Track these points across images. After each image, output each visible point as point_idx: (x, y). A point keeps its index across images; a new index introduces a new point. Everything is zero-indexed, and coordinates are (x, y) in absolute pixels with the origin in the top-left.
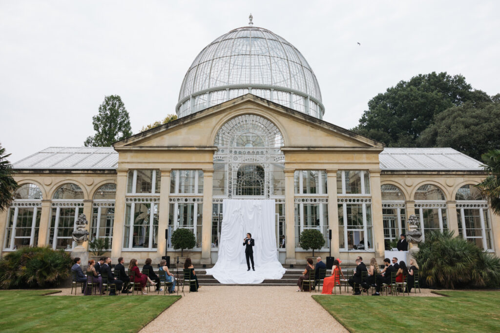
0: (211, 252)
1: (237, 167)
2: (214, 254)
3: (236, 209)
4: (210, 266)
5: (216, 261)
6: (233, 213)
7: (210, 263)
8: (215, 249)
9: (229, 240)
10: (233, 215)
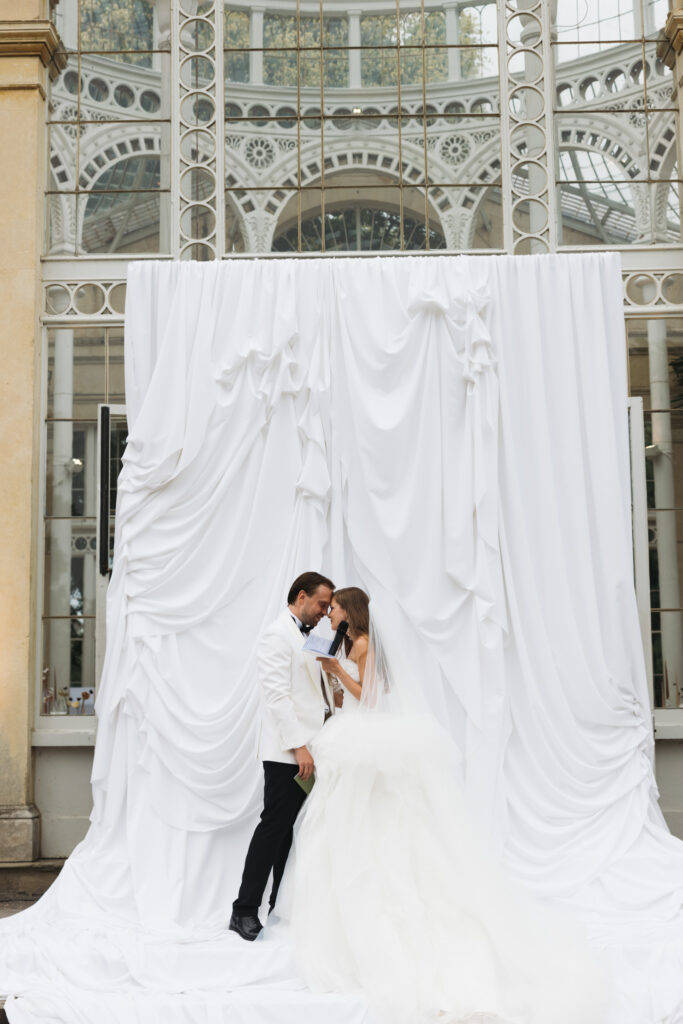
0: (35, 751)
1: (271, 208)
2: (58, 775)
3: (255, 344)
4: (26, 882)
5: (81, 830)
6: (226, 386)
7: (22, 856)
8: (61, 729)
9: (182, 633)
10: (226, 401)
